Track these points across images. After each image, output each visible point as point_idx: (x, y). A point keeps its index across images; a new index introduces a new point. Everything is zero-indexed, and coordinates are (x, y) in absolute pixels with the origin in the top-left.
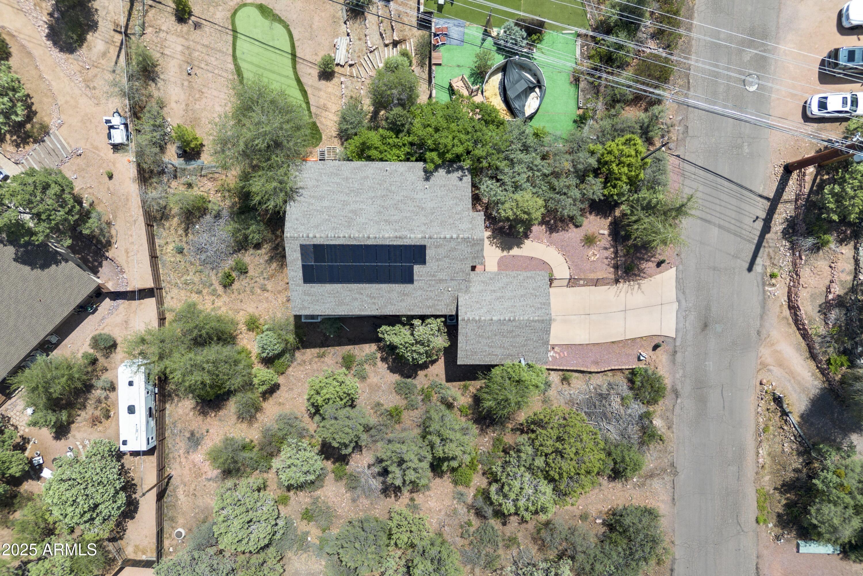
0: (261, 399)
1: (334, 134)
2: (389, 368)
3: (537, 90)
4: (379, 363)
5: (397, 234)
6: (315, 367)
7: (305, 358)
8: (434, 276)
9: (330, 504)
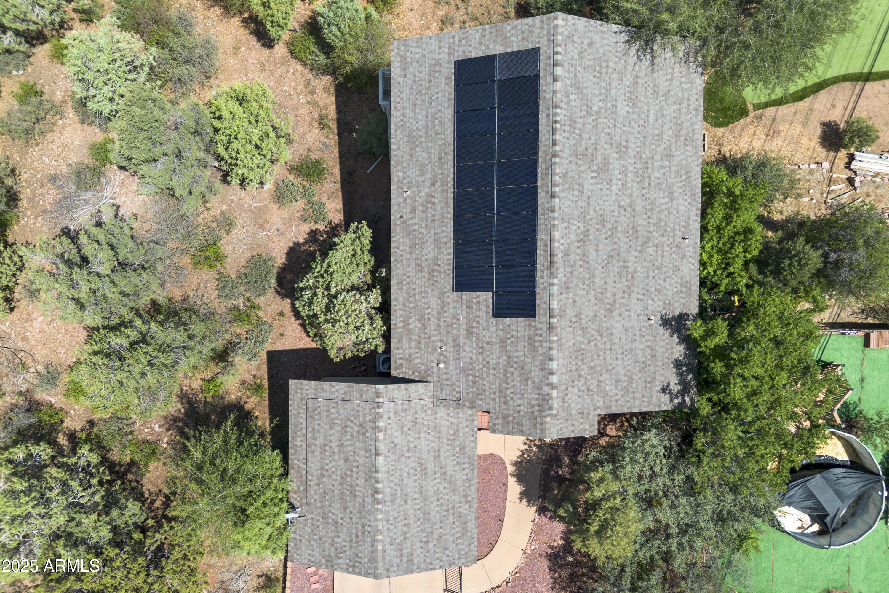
0: (246, 15)
1: (725, 150)
2: (297, 244)
3: (816, 528)
4: (306, 227)
5: (559, 258)
6: (303, 111)
7: (319, 93)
8: (470, 333)
9: (49, 136)
